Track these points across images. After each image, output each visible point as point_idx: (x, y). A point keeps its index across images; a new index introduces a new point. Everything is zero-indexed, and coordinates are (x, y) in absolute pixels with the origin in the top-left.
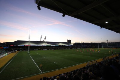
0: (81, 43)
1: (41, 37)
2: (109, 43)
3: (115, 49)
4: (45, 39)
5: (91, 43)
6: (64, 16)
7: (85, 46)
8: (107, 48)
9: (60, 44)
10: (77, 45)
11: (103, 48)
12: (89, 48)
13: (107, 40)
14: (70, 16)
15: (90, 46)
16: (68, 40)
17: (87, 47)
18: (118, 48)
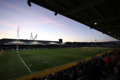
0: (72, 42)
1: (32, 36)
2: (98, 43)
3: (102, 48)
4: (36, 37)
5: (82, 43)
6: (56, 14)
7: (75, 45)
8: (95, 48)
9: (52, 43)
10: (68, 44)
11: (92, 47)
12: (79, 47)
13: (96, 40)
14: (62, 15)
15: (81, 45)
16: (59, 39)
17: (77, 47)
18: (104, 47)
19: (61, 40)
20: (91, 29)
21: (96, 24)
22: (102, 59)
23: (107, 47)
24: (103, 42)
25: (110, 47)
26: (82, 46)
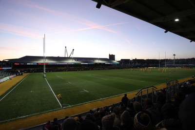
1: (66, 51)
2: (178, 60)
3: (185, 69)
4: (72, 53)
5: (148, 60)
7: (137, 64)
8: (173, 68)
9: (97, 61)
10: (125, 63)
11: (167, 68)
12: (144, 67)
13: (174, 55)
15: (146, 64)
16: (110, 55)
17: (140, 67)
18: (191, 67)
19: (112, 57)
20: (166, 32)
21: (177, 20)
24: (189, 59)
26: (147, 66)
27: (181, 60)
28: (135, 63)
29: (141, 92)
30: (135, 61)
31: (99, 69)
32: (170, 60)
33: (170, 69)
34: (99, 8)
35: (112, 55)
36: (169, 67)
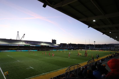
0: (67, 44)
1: (18, 34)
2: (97, 45)
3: (101, 51)
4: (23, 37)
5: (79, 45)
6: (44, 6)
7: (71, 47)
9: (43, 44)
10: (63, 46)
11: (91, 50)
13: (95, 42)
14: (53, 7)
15: (77, 47)
16: (52, 40)
17: (73, 49)
18: (104, 50)
19: (54, 41)
20: (89, 27)
21: (94, 21)
22: (101, 63)
23: (107, 50)
24: (103, 45)
25: (110, 50)
26: (78, 49)
27: (98, 45)
28: (70, 46)
29: (70, 69)
30: (70, 45)
31: (44, 50)
32: (92, 45)
33: (92, 51)
34: (45, 7)
35: (54, 40)
36: (91, 49)
